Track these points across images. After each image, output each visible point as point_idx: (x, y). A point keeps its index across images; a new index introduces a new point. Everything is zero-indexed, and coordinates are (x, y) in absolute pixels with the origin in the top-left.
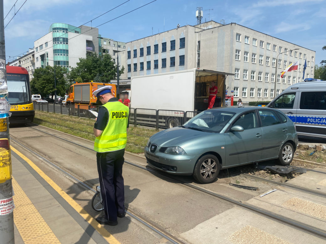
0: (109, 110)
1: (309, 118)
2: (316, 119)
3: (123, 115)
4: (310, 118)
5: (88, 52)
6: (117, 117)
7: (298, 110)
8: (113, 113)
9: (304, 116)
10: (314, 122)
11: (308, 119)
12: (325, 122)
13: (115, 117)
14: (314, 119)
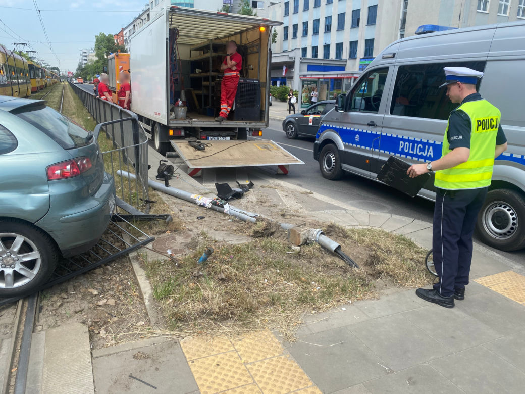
0: (470, 116)
1: (402, 139)
2: (416, 145)
3: (493, 123)
4: (405, 141)
5: (225, 6)
6: (483, 129)
7: (386, 116)
8: (478, 121)
9: (394, 134)
10: (411, 152)
11: (401, 142)
12: (432, 154)
13: (480, 128)
14: (411, 144)
